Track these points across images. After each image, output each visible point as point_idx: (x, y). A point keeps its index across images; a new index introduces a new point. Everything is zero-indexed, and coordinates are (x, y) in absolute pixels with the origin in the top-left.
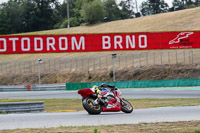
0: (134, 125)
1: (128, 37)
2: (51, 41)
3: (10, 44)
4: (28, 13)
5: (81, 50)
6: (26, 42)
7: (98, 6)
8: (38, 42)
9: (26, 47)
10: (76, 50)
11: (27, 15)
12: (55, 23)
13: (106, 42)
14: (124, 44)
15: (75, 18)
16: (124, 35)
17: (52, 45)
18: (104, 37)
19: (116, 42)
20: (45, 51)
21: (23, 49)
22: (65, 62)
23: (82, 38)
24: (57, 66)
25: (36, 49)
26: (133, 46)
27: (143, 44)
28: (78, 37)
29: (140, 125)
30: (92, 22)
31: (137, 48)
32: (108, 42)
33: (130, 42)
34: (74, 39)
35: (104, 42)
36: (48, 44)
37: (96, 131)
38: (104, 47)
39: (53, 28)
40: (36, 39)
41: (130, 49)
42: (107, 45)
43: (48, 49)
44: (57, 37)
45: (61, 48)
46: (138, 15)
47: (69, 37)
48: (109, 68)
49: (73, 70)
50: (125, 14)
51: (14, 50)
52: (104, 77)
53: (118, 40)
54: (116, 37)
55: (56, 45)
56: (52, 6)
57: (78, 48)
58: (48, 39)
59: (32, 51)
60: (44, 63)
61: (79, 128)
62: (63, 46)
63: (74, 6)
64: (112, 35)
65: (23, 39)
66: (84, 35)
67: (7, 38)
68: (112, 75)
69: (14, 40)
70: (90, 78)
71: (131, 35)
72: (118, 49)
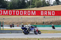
0: (50, 38)
1: (49, 12)
2: (25, 12)
3: (13, 12)
4: (18, 3)
5: (34, 15)
6: (18, 12)
7: (40, 2)
8: (21, 12)
9: (18, 14)
10: (33, 15)
11: (18, 4)
12: (27, 7)
13: (42, 13)
14: (47, 14)
15: (33, 5)
16: (48, 11)
17: (26, 13)
18: (41, 12)
19: (45, 13)
20: (23, 15)
21: (17, 14)
22: (29, 18)
23: (35, 12)
24: (27, 20)
25: (21, 14)
26: (50, 15)
27: (53, 14)
28: (33, 11)
29: (52, 38)
30: (38, 7)
31: (51, 15)
32: (43, 13)
33: (50, 13)
34: (32, 12)
35: (41, 13)
36: (24, 13)
37: (39, 39)
38: (41, 15)
39: (26, 8)
40: (21, 11)
41: (49, 15)
42: (42, 14)
43: (24, 14)
44: (27, 11)
45: (28, 14)
46: (52, 5)
47: (31, 11)
48: (43, 21)
49: (32, 21)
50: (48, 5)
51: (14, 14)
52: (41, 23)
53: (46, 12)
54: (45, 12)
55: (27, 13)
56: (26, 1)
57: (33, 14)
58: (24, 11)
59: (19, 15)
60: (23, 19)
61: (34, 38)
62: (29, 14)
63: (33, 2)
64: (44, 11)
65: (17, 11)
66: (35, 11)
67: (12, 11)
68: (43, 23)
69: (14, 11)
70: (37, 24)
71: (50, 11)
72: (46, 15)
